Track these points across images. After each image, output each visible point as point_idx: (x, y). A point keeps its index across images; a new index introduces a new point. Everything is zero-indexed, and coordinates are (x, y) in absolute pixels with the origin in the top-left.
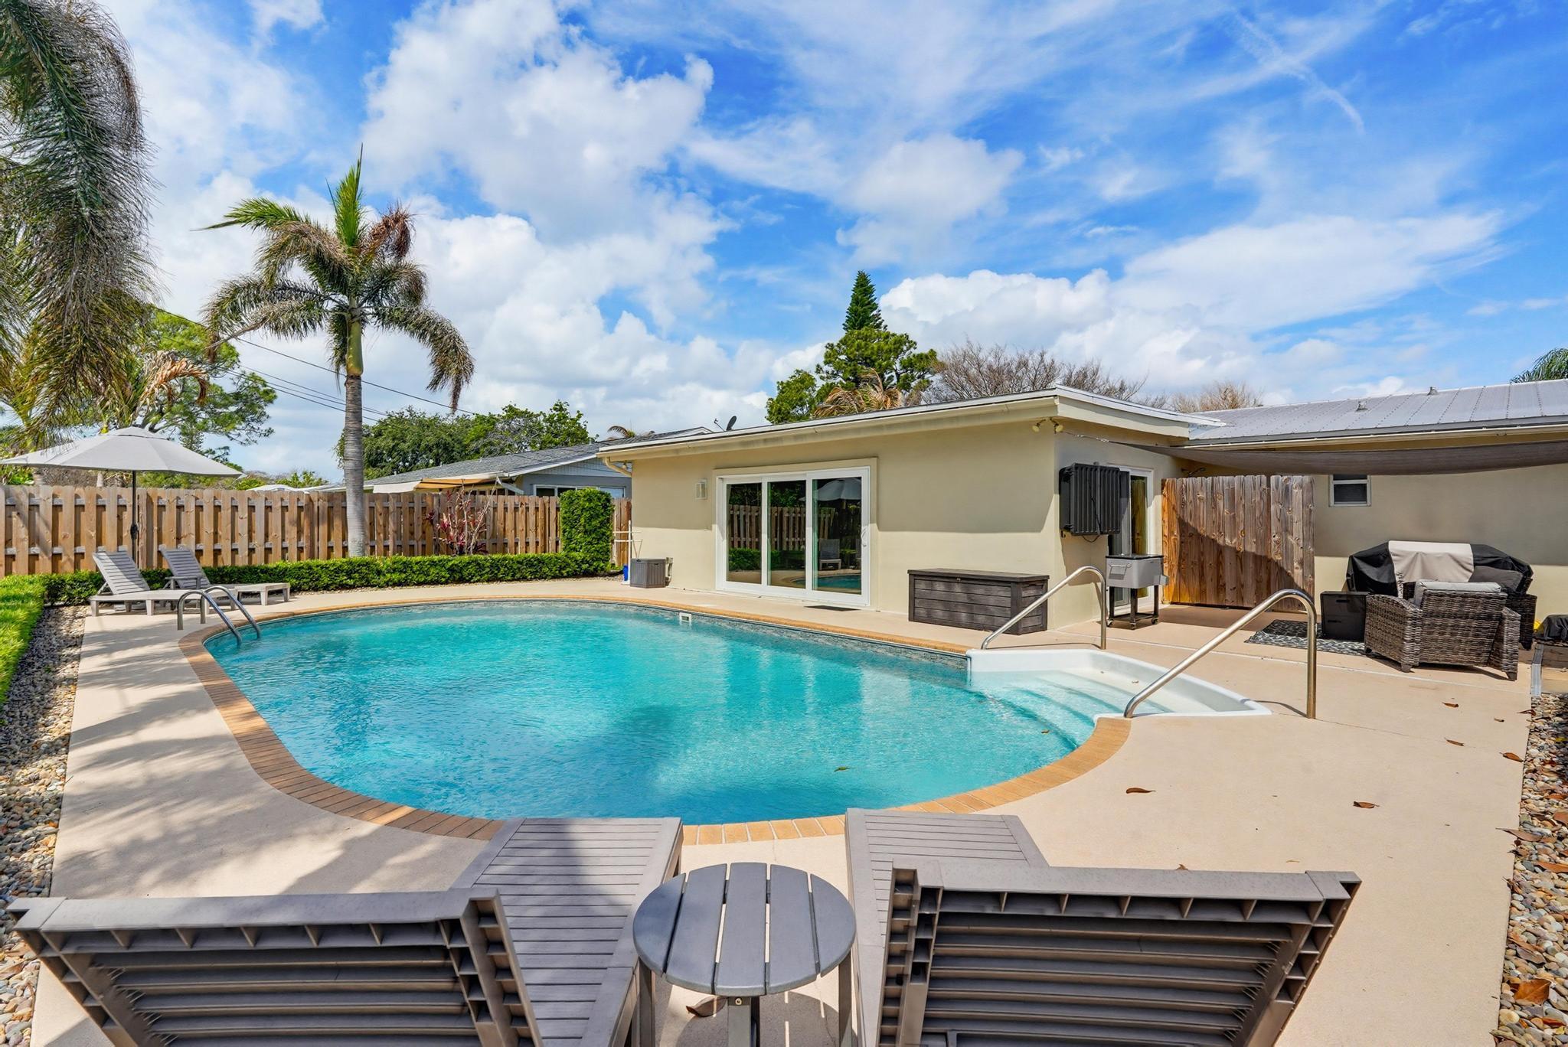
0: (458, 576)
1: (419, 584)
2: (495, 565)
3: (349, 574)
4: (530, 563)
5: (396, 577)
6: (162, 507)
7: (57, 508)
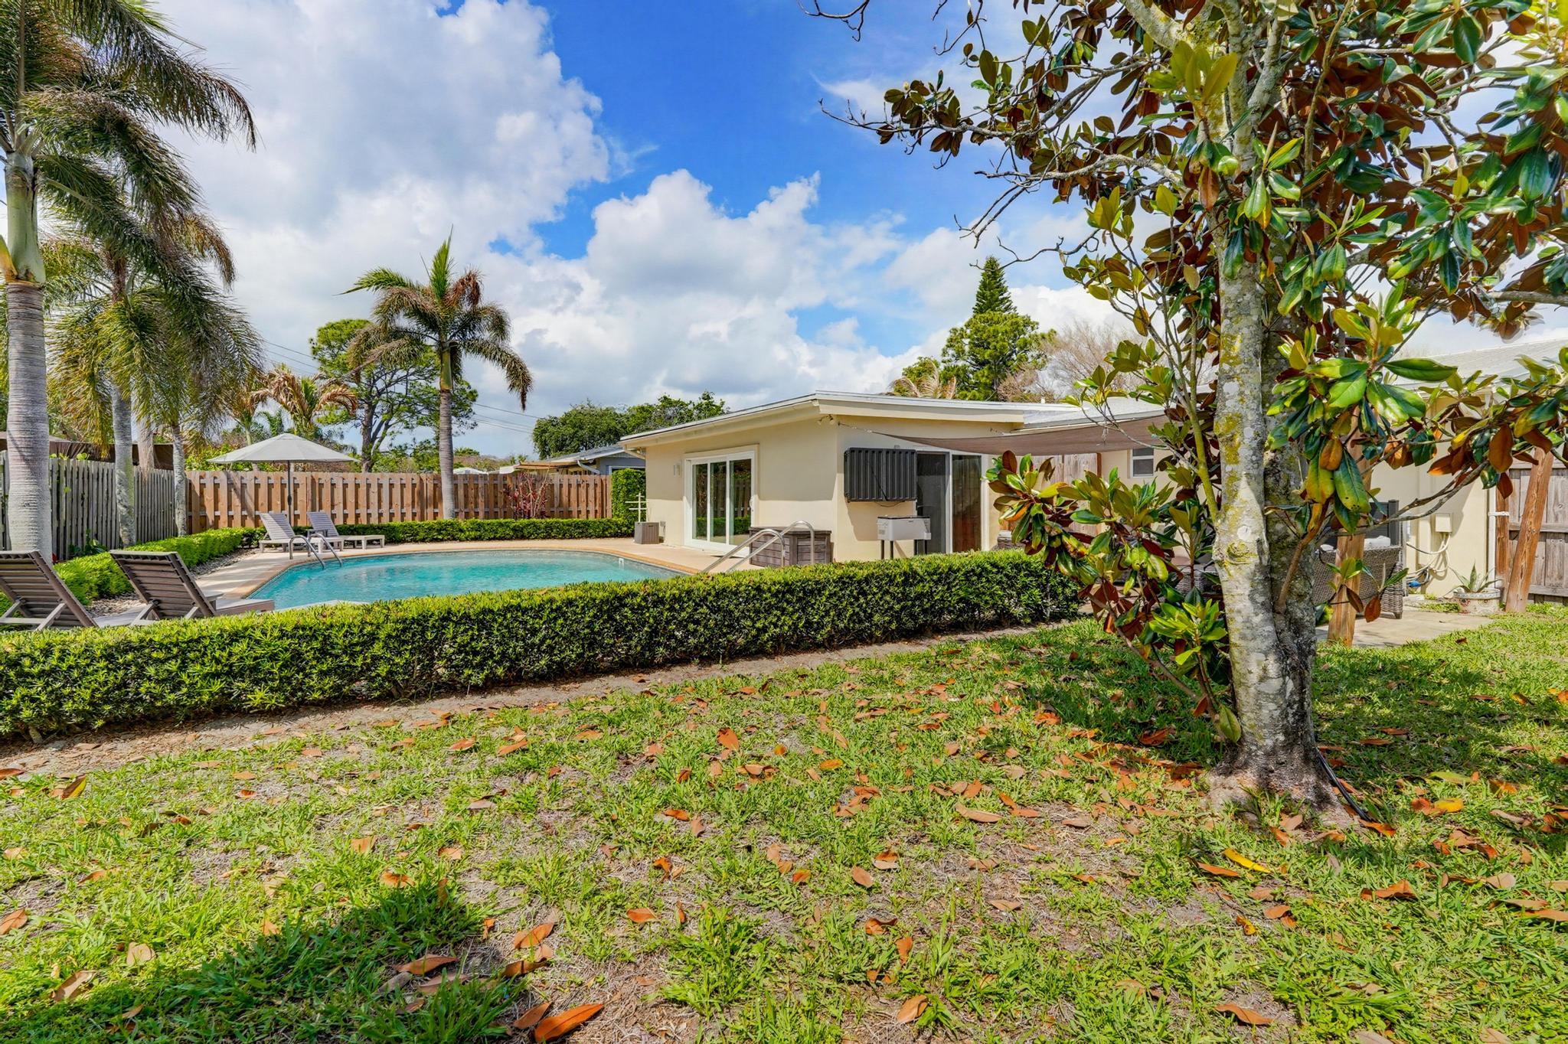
0: (519, 534)
1: (490, 539)
2: (549, 527)
3: (439, 531)
4: (577, 526)
5: (473, 534)
6: (321, 485)
7: (257, 486)
